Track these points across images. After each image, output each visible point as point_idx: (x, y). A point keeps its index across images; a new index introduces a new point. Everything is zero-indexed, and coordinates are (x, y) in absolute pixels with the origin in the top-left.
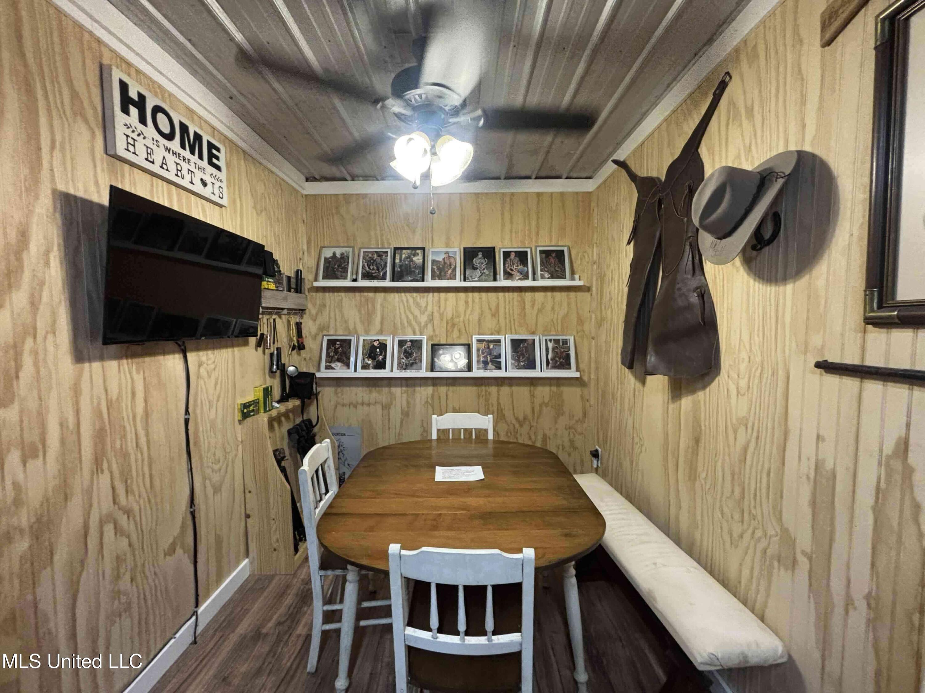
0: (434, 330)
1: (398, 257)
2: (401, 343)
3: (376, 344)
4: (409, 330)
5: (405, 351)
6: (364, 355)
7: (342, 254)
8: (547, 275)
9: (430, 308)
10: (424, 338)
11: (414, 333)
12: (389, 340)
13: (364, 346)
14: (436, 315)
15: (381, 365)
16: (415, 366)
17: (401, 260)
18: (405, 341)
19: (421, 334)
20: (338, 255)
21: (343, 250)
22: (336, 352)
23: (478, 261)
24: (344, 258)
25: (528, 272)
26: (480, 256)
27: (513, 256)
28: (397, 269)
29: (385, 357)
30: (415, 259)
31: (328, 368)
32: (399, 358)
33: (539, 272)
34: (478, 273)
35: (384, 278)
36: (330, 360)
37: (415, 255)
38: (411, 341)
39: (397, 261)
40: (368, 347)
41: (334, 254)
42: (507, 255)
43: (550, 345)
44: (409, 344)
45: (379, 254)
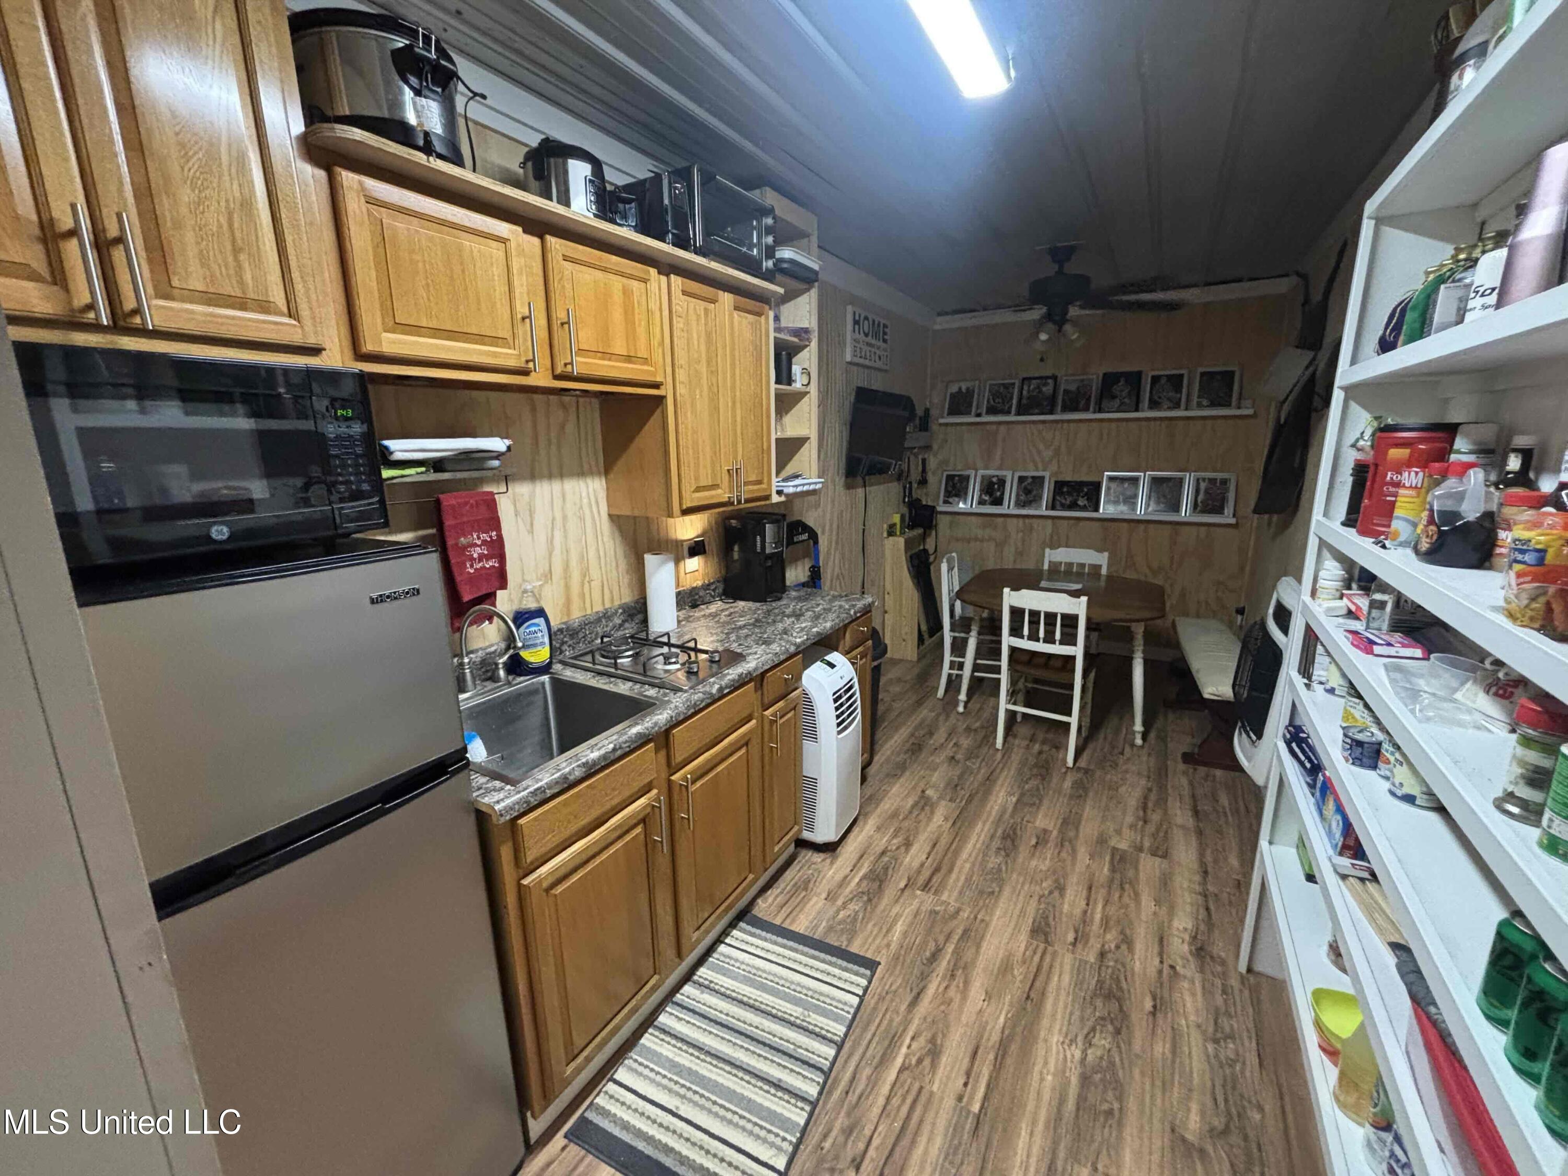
0: (1059, 467)
1: (1026, 388)
2: (1021, 479)
3: (995, 480)
4: (1031, 466)
5: (1025, 488)
6: (981, 490)
7: (968, 389)
8: (1205, 402)
9: (1056, 443)
10: (1047, 475)
11: (1037, 470)
12: (1008, 475)
13: (982, 482)
14: (1063, 449)
15: (998, 502)
16: (1034, 505)
17: (1029, 391)
18: (1026, 478)
19: (1044, 470)
20: (964, 390)
21: (969, 384)
22: (954, 486)
23: (1121, 389)
24: (970, 393)
25: (1180, 399)
26: (1122, 382)
27: (1163, 381)
28: (1024, 401)
29: (1003, 494)
30: (1044, 389)
31: (946, 502)
32: (1018, 495)
33: (1195, 399)
34: (1117, 403)
35: (1008, 412)
36: (948, 494)
37: (1046, 384)
38: (1033, 477)
39: (1025, 393)
40: (986, 483)
41: (960, 389)
42: (1155, 379)
43: (1203, 486)
44: (1030, 480)
45: (1006, 386)
